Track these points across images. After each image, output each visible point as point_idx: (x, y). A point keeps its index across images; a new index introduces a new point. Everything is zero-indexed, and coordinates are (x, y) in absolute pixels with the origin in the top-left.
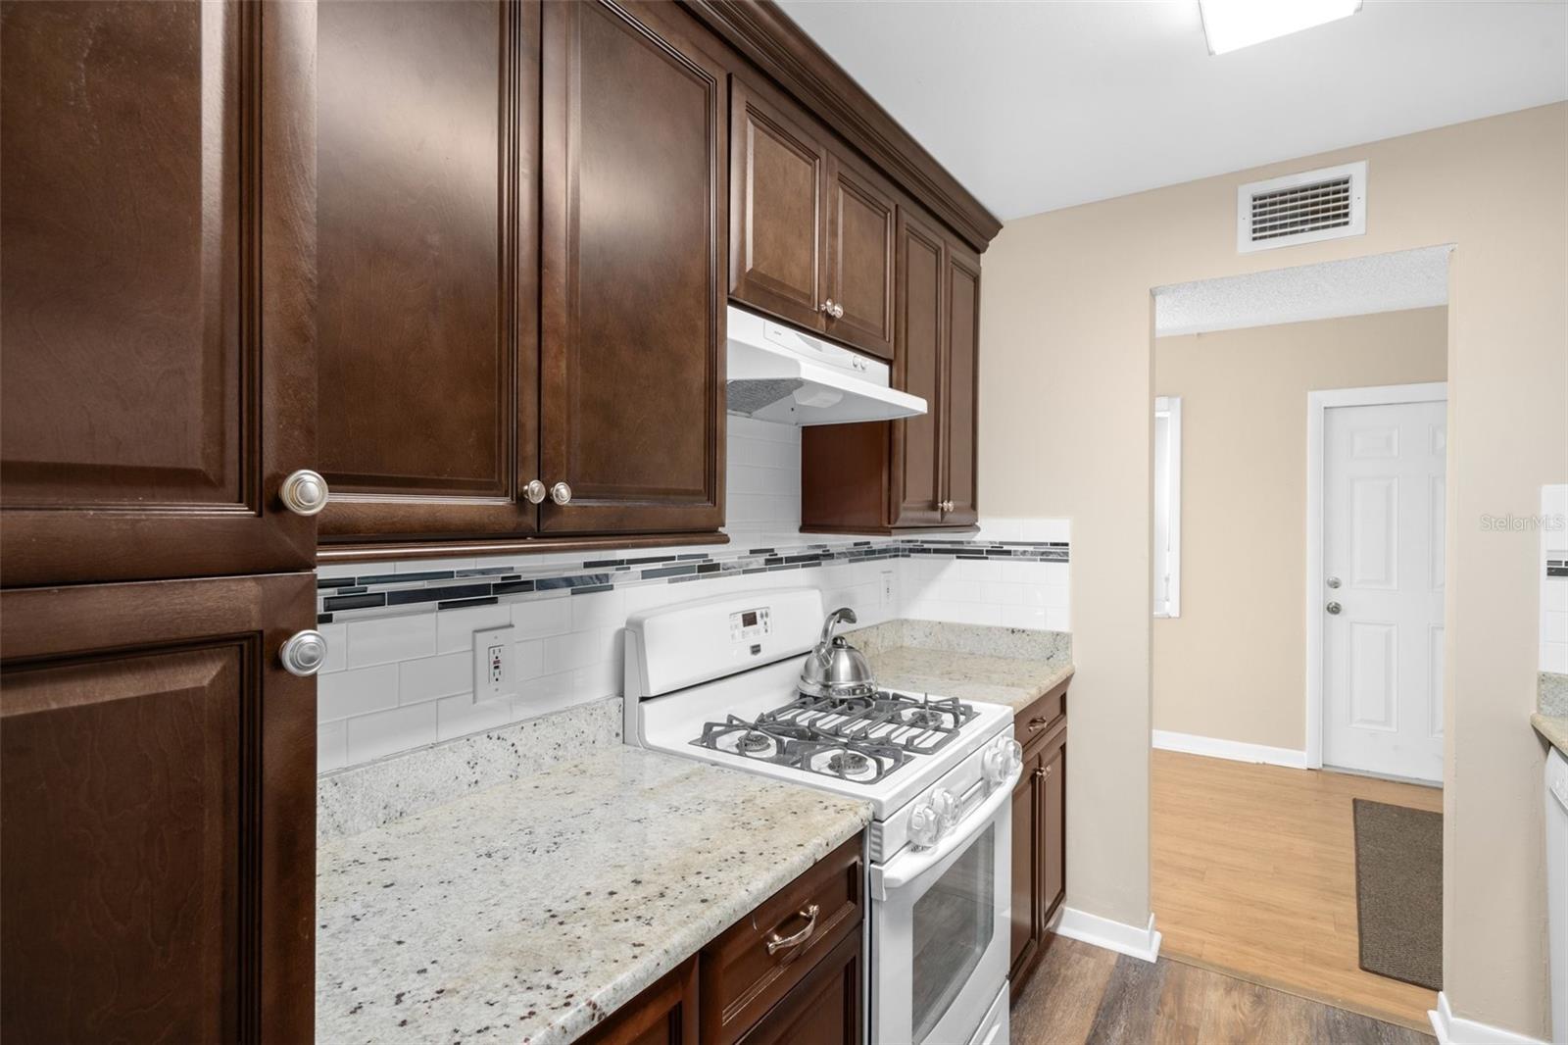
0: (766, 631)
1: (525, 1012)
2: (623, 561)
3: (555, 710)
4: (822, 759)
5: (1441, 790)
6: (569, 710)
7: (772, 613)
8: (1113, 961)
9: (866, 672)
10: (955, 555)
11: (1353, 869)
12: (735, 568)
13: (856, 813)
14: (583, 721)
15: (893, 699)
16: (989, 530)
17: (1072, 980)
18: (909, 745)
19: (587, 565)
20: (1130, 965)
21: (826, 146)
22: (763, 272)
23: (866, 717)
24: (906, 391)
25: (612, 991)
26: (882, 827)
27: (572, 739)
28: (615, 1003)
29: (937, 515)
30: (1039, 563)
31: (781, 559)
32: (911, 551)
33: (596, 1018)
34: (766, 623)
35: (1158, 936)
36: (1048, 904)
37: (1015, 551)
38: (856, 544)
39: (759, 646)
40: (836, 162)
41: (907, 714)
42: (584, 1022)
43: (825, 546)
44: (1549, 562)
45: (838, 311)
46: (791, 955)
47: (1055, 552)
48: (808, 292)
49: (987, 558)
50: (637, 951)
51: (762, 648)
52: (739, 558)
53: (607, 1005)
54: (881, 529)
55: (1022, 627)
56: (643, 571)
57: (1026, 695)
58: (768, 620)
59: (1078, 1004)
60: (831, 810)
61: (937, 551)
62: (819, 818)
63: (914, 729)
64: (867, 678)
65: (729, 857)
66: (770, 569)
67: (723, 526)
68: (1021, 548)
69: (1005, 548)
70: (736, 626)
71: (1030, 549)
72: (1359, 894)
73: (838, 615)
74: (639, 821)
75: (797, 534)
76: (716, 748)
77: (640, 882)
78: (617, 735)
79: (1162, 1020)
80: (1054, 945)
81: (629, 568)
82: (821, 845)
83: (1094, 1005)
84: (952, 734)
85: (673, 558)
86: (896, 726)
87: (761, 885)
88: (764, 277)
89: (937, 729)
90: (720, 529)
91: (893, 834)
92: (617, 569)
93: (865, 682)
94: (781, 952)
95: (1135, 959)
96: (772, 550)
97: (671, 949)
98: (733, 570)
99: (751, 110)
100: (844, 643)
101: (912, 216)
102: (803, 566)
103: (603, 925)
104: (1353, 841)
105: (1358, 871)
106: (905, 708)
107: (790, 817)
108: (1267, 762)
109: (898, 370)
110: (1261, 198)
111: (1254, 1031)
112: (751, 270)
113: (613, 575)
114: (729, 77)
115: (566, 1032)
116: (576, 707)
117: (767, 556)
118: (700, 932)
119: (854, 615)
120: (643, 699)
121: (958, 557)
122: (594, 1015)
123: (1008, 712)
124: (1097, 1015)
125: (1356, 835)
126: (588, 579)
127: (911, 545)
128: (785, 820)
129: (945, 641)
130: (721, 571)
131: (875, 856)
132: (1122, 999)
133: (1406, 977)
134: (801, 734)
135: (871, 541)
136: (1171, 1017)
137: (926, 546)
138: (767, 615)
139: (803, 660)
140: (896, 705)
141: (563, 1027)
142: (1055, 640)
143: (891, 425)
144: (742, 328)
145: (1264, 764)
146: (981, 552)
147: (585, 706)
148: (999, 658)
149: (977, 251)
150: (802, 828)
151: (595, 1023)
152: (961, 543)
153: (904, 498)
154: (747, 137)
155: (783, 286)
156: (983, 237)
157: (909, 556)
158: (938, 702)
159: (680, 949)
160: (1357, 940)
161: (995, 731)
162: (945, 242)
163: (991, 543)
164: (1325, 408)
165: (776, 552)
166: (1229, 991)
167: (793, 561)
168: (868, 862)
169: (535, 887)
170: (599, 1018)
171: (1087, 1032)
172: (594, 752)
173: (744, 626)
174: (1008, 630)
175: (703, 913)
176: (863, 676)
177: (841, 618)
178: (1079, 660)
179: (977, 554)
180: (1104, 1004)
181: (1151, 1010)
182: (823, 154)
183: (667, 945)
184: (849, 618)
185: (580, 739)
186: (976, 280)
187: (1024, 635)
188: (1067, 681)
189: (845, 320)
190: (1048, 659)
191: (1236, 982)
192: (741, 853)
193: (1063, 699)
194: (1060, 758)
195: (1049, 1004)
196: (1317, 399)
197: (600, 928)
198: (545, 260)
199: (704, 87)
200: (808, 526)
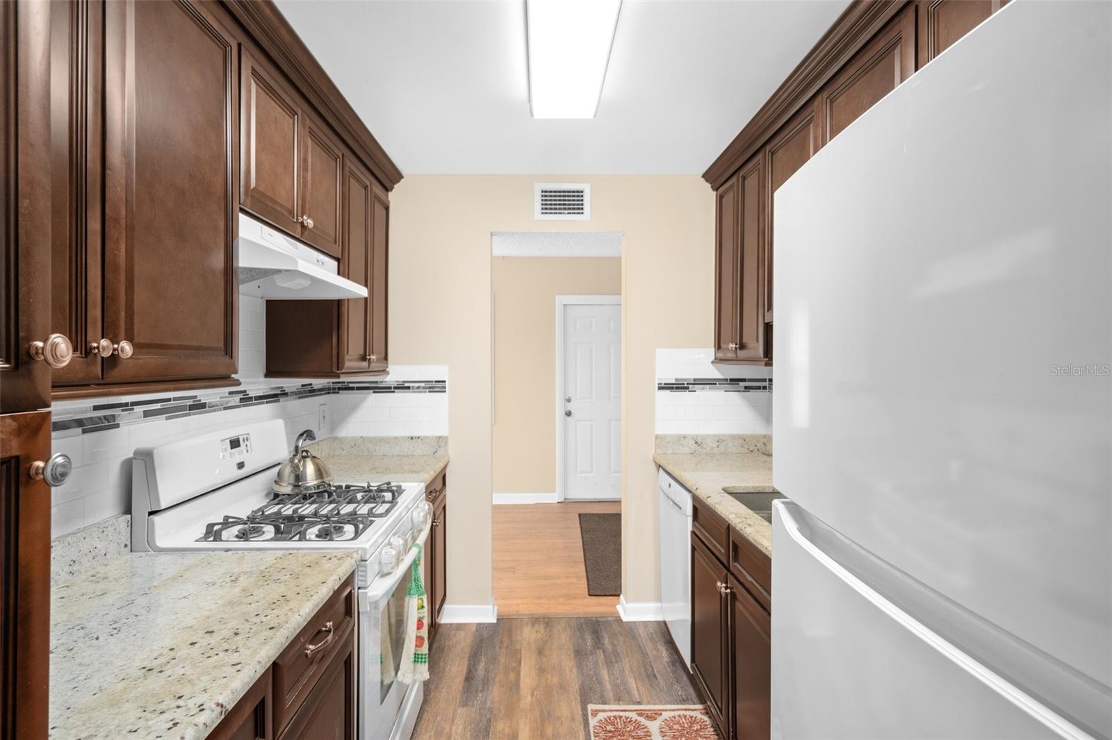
0: (247, 451)
1: (170, 724)
2: (128, 403)
3: (70, 531)
4: (313, 532)
5: (620, 502)
6: (84, 529)
7: (252, 437)
8: (474, 629)
9: (326, 473)
10: (372, 391)
11: (582, 548)
12: (217, 406)
13: (352, 558)
14: (96, 539)
15: (346, 488)
16: (395, 374)
17: (453, 646)
18: (370, 513)
19: (96, 408)
20: (483, 628)
21: (300, 106)
22: (262, 190)
23: (331, 503)
24: (348, 279)
25: (231, 694)
26: (366, 564)
27: (86, 555)
28: (233, 701)
29: (365, 364)
30: (428, 394)
31: (252, 397)
32: (340, 389)
33: (223, 714)
34: (247, 446)
35: (496, 608)
36: (437, 607)
37: (413, 387)
38: (303, 386)
39: (243, 463)
40: (308, 120)
41: (359, 496)
42: (217, 718)
43: (282, 387)
44: (659, 384)
45: (310, 223)
46: (319, 656)
47: (436, 387)
48: (291, 208)
49: (394, 392)
50: (238, 667)
51: (245, 464)
52: (221, 398)
53: (229, 704)
54: (332, 374)
55: (417, 435)
56: (144, 411)
57: (429, 476)
58: (248, 443)
59: (458, 659)
60: (334, 559)
61: (358, 388)
62: (329, 565)
63: (367, 505)
64: (327, 477)
65: (275, 601)
66: (244, 406)
67: (236, 372)
68: (417, 385)
69: (406, 385)
70: (226, 450)
71: (423, 385)
72: (585, 560)
73: (305, 435)
74: (184, 598)
75: (263, 379)
76: (222, 541)
77: (213, 632)
78: (126, 546)
79: (503, 651)
80: (440, 630)
81: (133, 409)
82: (336, 580)
83: (467, 656)
84: (393, 502)
85: (169, 400)
86: (356, 505)
87: (307, 610)
88: (263, 194)
89: (384, 502)
90: (233, 376)
91: (372, 567)
92: (123, 411)
93: (327, 480)
94: (315, 653)
95: (485, 624)
96: (245, 391)
97: (261, 660)
98: (216, 407)
99: (254, 73)
100: (309, 454)
101: (352, 163)
102: (267, 402)
103: (199, 662)
104: (580, 535)
105: (584, 549)
106: (358, 493)
107: (307, 570)
108: (539, 502)
109: (344, 266)
110: (546, 192)
111: (547, 641)
112: (254, 188)
113: (119, 415)
114: (239, 45)
115: (207, 726)
116: (89, 527)
117: (241, 396)
118: (277, 646)
119: (314, 435)
120: (151, 513)
121: (374, 392)
122: (222, 712)
123: (421, 486)
124: (469, 661)
125: (582, 532)
126: (98, 420)
127: (340, 385)
128: (304, 572)
129: (365, 450)
130: (207, 409)
131: (361, 584)
132: (481, 647)
133: (607, 594)
134: (289, 519)
135: (313, 383)
136: (508, 647)
137: (351, 385)
138: (247, 439)
139: (276, 470)
140: (348, 492)
141: (205, 724)
142: (438, 441)
143: (339, 303)
144: (248, 229)
145: (538, 504)
146: (390, 388)
147: (97, 525)
148: (404, 456)
149: (387, 189)
150: (319, 573)
151: (223, 717)
152: (376, 382)
153: (348, 353)
154: (252, 92)
155: (274, 201)
156: (391, 181)
157: (338, 393)
158: (379, 486)
159: (267, 659)
160: (586, 582)
161: (415, 500)
162: (371, 182)
163: (397, 382)
164: (564, 305)
165: (247, 393)
166: (533, 625)
167: (260, 398)
168: (356, 589)
169: (117, 658)
170: (225, 713)
171: (465, 672)
172: (106, 563)
173: (232, 448)
174: (408, 437)
175: (275, 634)
176: (324, 475)
177: (307, 436)
178: (452, 451)
179: (388, 389)
180: (472, 653)
181: (497, 647)
182: (299, 112)
183: (258, 658)
184: (312, 437)
185: (93, 554)
186: (387, 209)
187: (419, 440)
188: (445, 468)
189: (313, 230)
190: (434, 453)
191: (536, 620)
192: (283, 596)
193: (444, 477)
194: (443, 513)
195: (442, 664)
196: (561, 299)
197: (198, 665)
198: (108, 164)
199: (222, 49)
200: (270, 373)
